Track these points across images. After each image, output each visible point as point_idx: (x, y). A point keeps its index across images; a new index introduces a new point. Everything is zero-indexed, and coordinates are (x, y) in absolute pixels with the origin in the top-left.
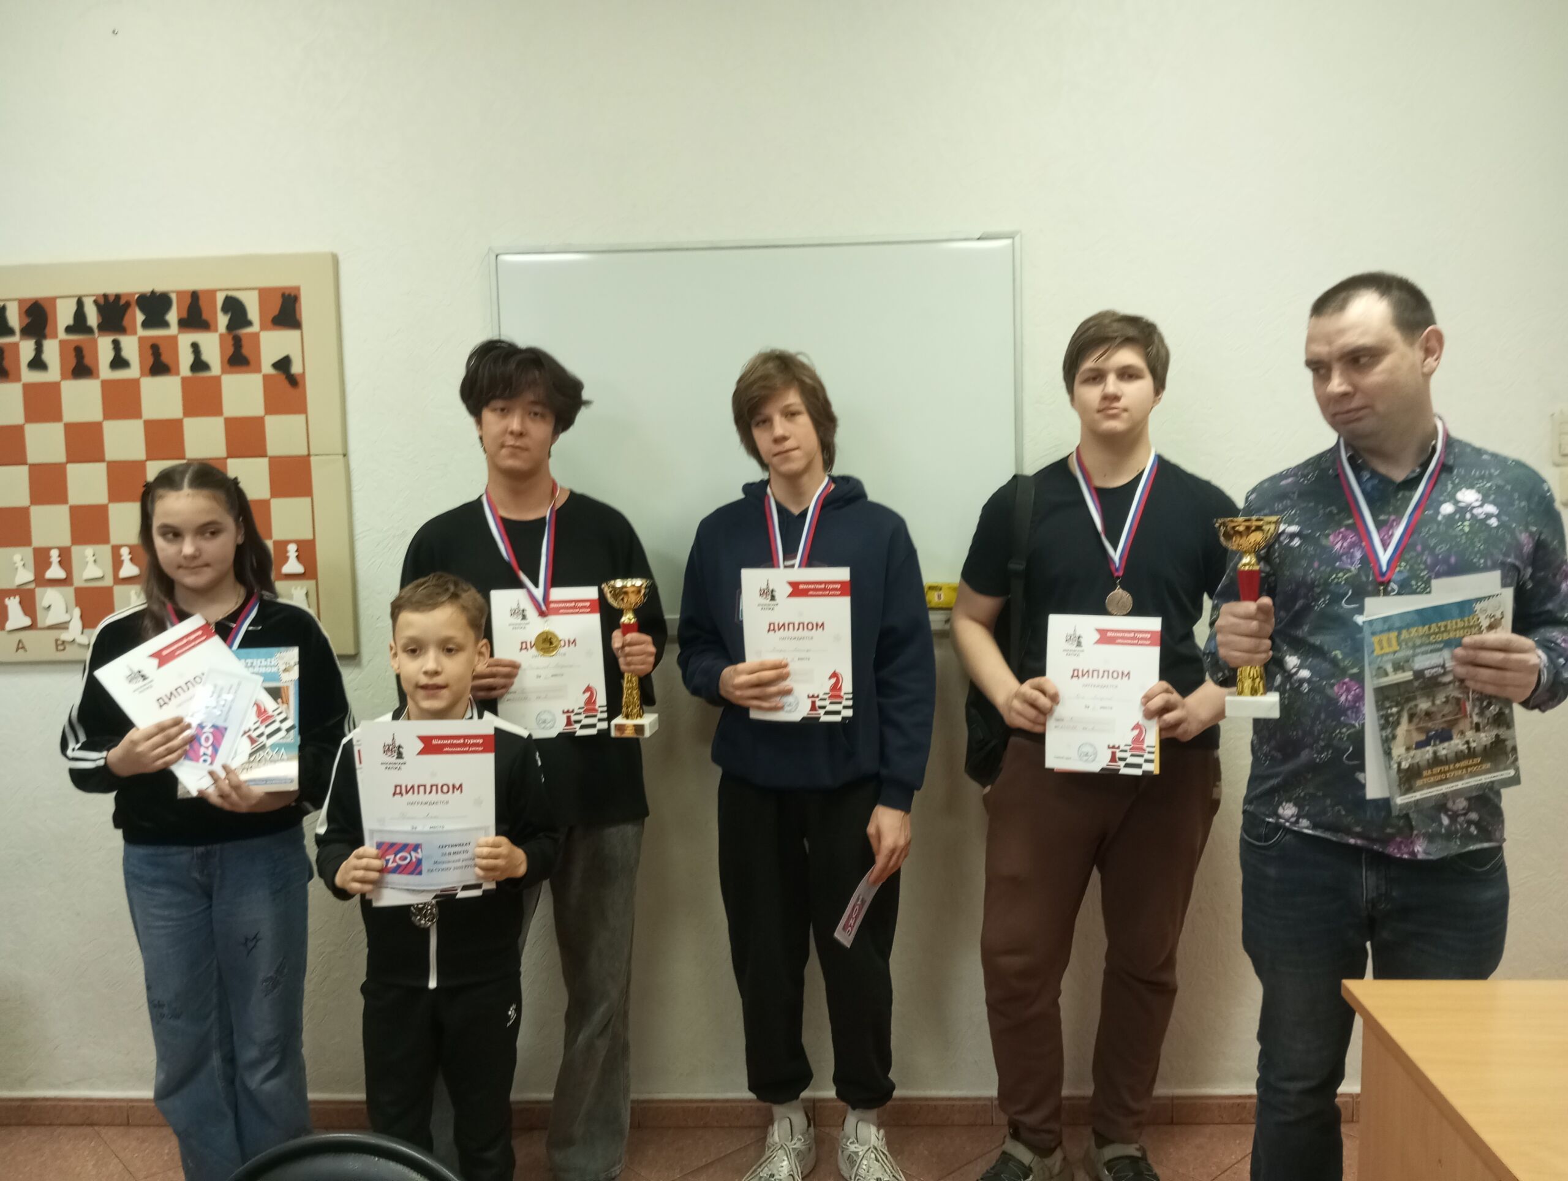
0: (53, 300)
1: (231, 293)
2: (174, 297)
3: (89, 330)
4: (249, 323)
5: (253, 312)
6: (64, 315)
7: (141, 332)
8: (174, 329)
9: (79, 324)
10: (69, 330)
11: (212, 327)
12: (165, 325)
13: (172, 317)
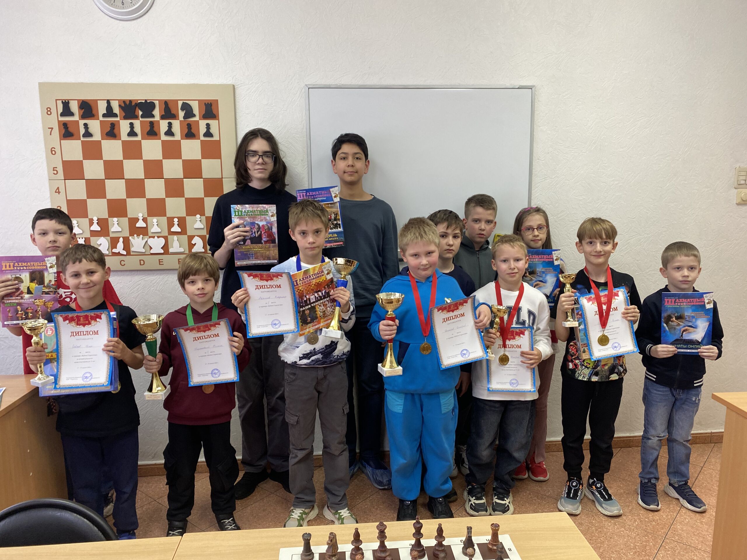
0: (96, 101)
1: (184, 101)
2: (157, 103)
3: (116, 115)
4: (194, 116)
5: (196, 111)
6: (102, 109)
7: (141, 119)
8: (157, 118)
9: (110, 112)
10: (104, 116)
11: (177, 118)
12: (153, 116)
13: (157, 112)
